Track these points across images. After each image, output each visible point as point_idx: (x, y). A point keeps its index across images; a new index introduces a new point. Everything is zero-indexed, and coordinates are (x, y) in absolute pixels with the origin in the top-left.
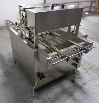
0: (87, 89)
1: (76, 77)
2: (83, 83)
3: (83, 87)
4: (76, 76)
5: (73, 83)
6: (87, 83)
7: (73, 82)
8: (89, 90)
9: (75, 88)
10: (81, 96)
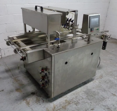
0: (20, 104)
1: (39, 98)
2: (30, 102)
3: (24, 101)
4: (41, 98)
5: (30, 93)
6: (29, 106)
7: (33, 94)
8: (19, 105)
9: (24, 93)
10: (13, 96)
